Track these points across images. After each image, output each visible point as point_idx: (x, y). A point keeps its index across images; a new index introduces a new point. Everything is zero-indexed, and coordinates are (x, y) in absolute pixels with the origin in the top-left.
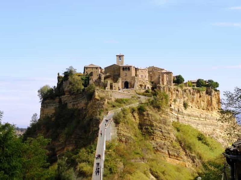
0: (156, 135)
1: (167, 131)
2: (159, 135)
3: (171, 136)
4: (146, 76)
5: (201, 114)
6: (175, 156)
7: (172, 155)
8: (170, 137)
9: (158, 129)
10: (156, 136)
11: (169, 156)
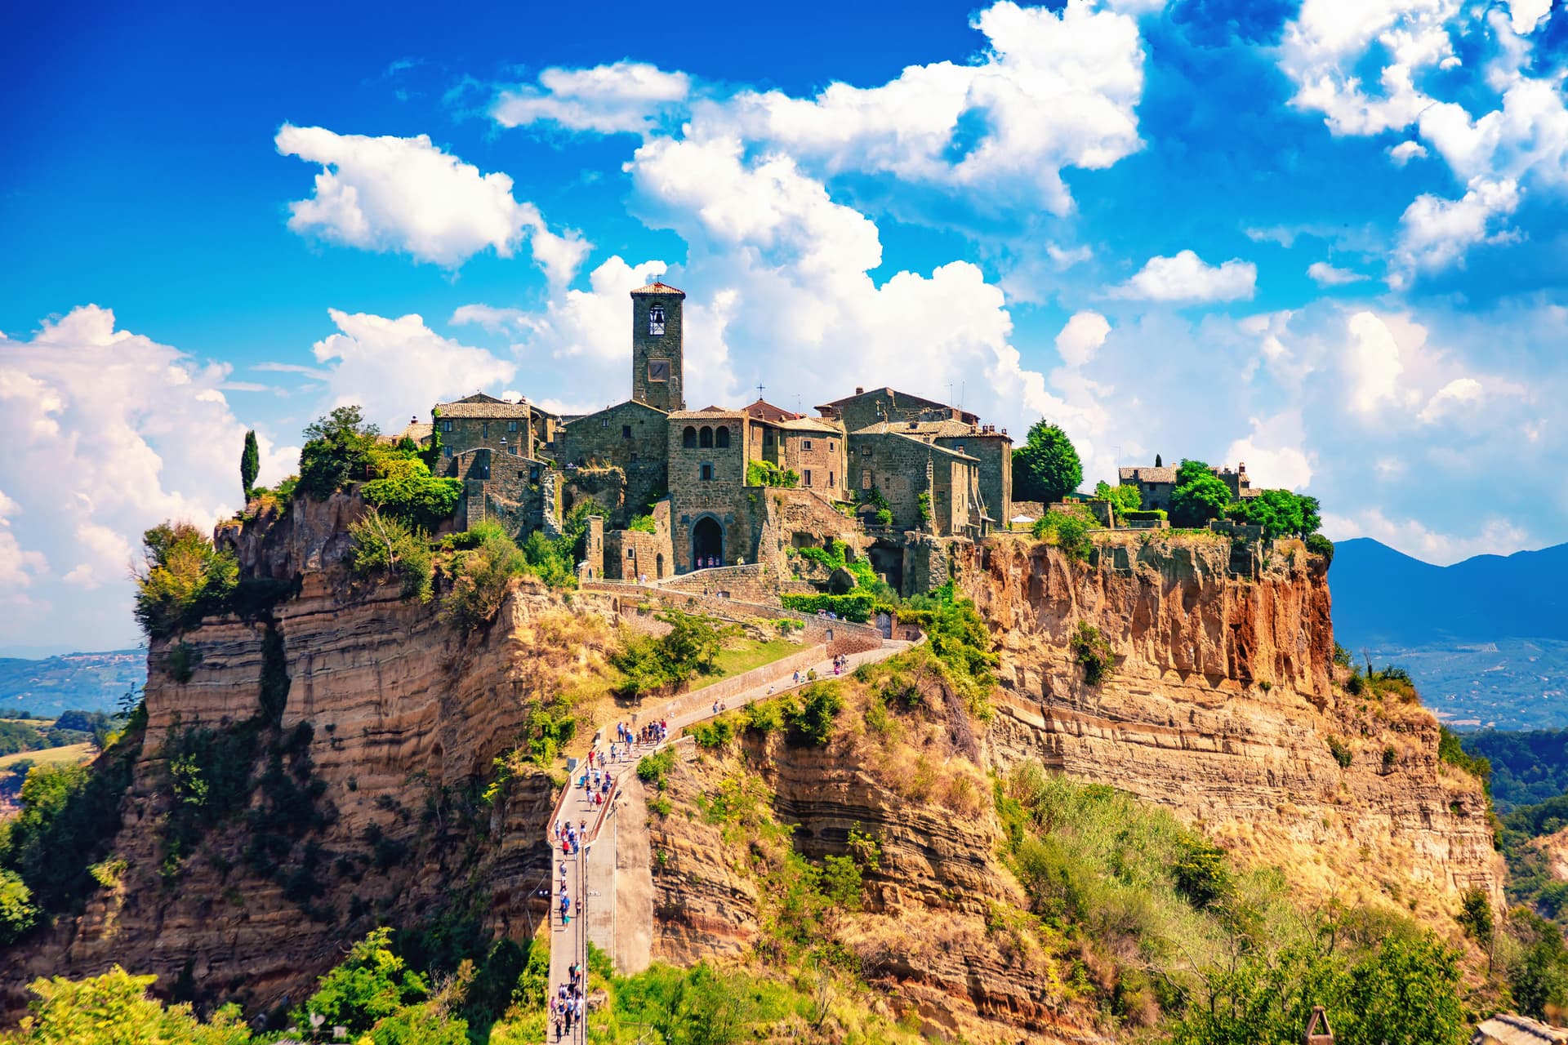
0: (898, 876)
1: (967, 846)
2: (914, 875)
3: (989, 879)
4: (837, 478)
5: (1198, 709)
6: (1014, 1009)
7: (996, 1003)
8: (984, 886)
9: (912, 836)
10: (896, 880)
11: (975, 1008)
